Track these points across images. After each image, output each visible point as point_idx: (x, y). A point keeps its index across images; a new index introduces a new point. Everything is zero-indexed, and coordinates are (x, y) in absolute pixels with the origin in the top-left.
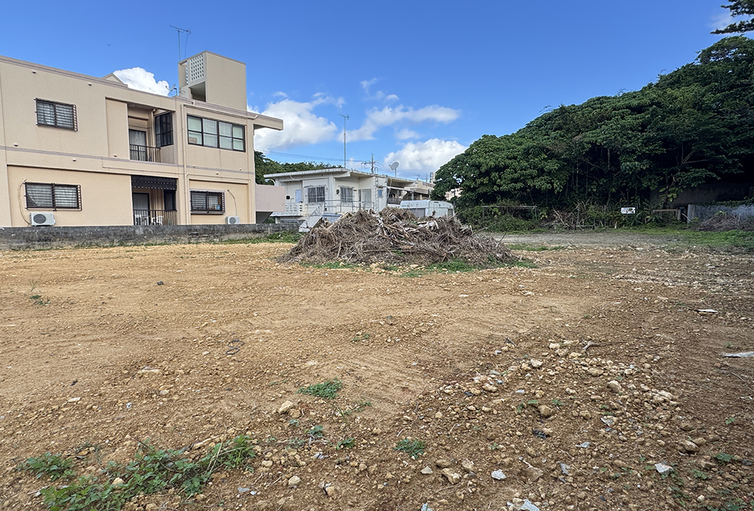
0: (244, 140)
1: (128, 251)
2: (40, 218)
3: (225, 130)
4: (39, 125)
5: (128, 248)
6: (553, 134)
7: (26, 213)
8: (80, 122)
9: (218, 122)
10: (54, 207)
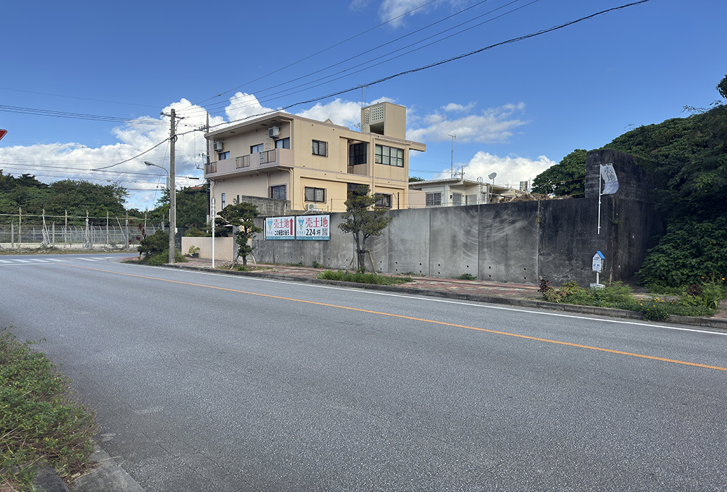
0: (403, 159)
3: (393, 153)
4: (314, 154)
6: (635, 148)
7: (305, 204)
8: (330, 152)
9: (390, 147)
10: (315, 201)
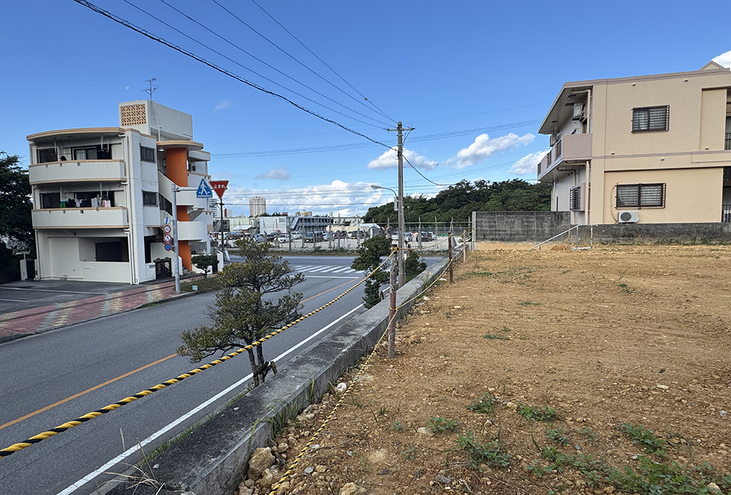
1: (713, 250)
2: (626, 216)
4: (634, 132)
5: (712, 247)
7: (615, 212)
10: (640, 206)
